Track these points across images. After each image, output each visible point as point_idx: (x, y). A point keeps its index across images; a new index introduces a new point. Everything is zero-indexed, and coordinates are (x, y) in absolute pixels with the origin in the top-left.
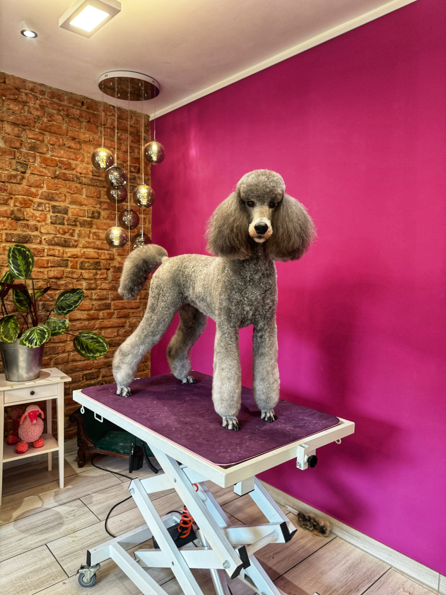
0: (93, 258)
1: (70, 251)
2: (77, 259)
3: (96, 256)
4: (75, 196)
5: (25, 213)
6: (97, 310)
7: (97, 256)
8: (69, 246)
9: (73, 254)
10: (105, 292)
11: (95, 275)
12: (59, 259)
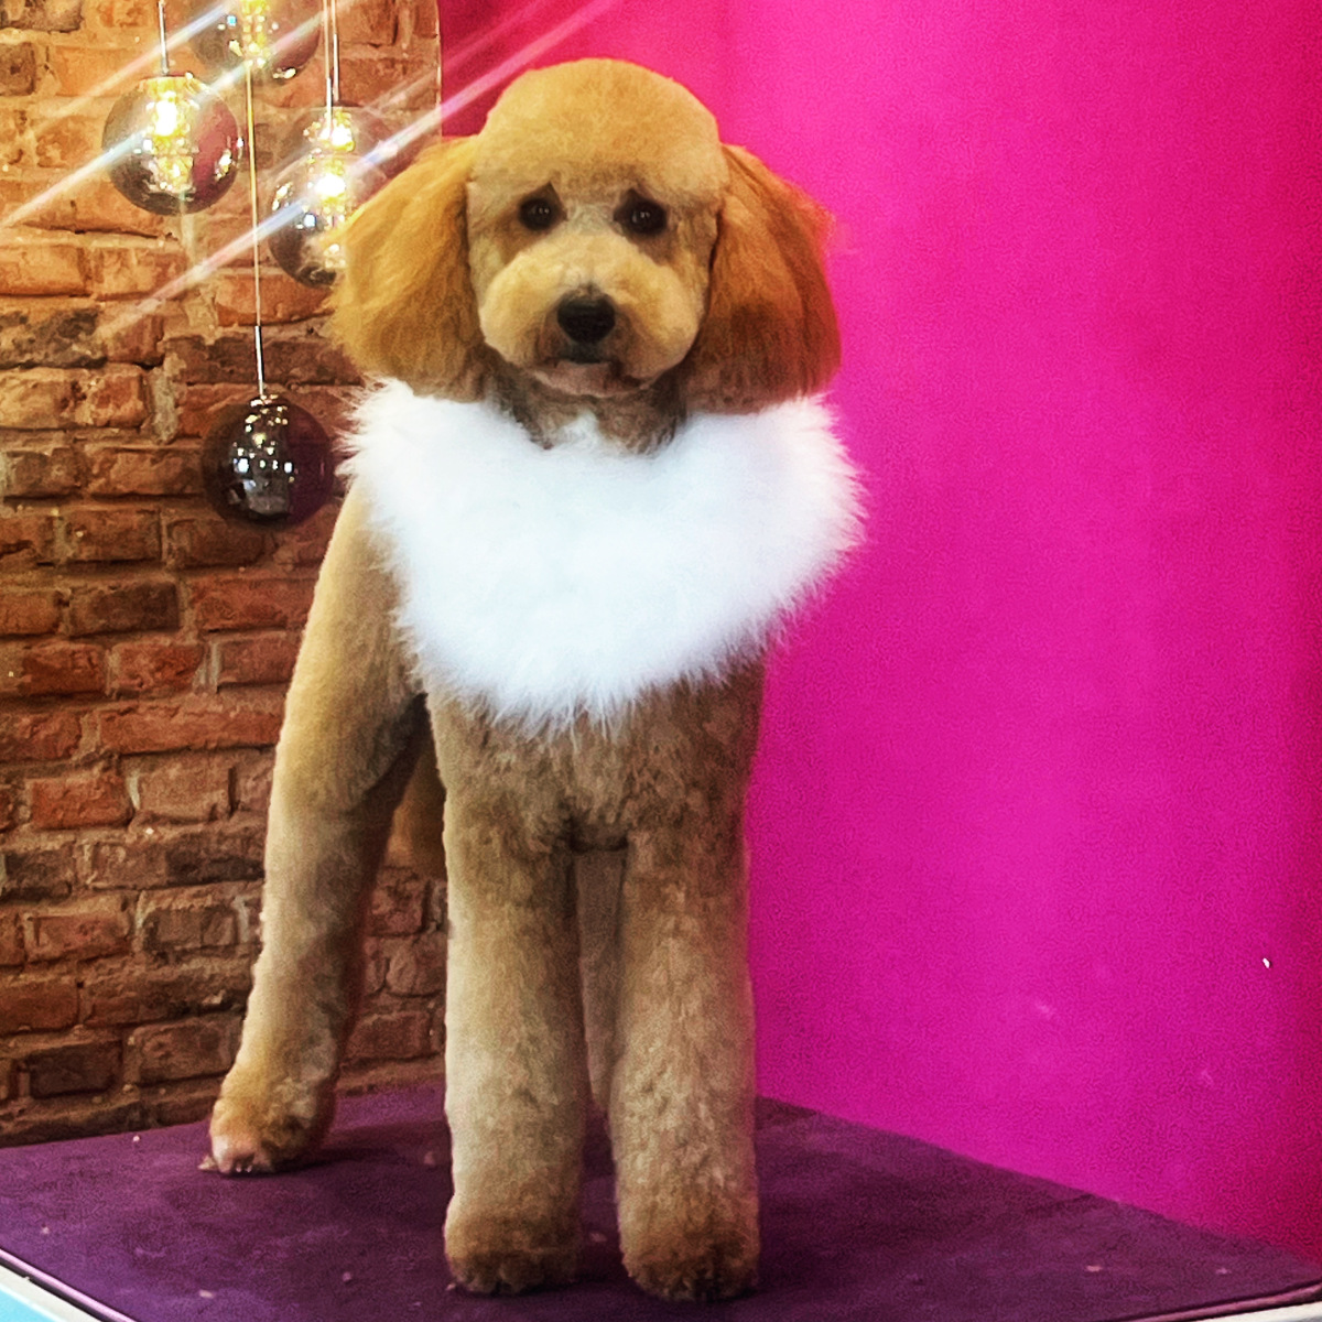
0: (46, 294)
6: (88, 636)
7: (75, 278)
10: (133, 517)
11: (63, 404)
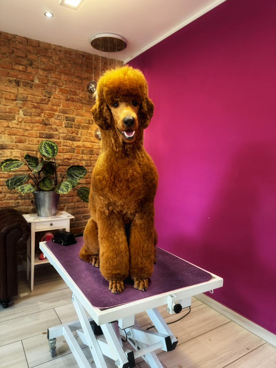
0: (89, 148)
1: (76, 143)
2: (80, 148)
3: (90, 146)
4: (78, 111)
5: (50, 121)
8: (75, 141)
9: (78, 145)
11: (90, 158)
12: (69, 148)
